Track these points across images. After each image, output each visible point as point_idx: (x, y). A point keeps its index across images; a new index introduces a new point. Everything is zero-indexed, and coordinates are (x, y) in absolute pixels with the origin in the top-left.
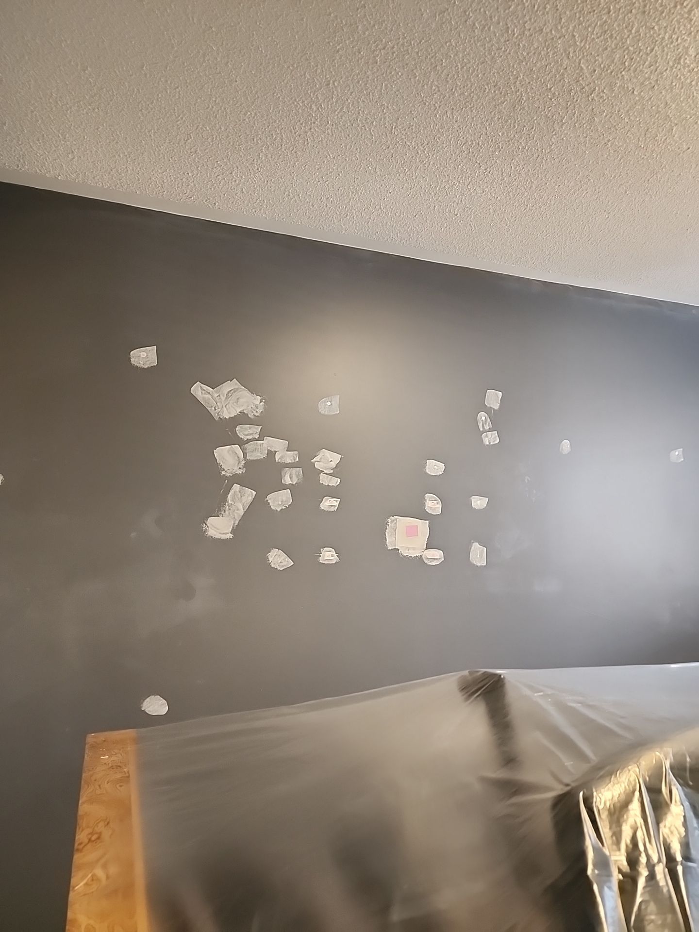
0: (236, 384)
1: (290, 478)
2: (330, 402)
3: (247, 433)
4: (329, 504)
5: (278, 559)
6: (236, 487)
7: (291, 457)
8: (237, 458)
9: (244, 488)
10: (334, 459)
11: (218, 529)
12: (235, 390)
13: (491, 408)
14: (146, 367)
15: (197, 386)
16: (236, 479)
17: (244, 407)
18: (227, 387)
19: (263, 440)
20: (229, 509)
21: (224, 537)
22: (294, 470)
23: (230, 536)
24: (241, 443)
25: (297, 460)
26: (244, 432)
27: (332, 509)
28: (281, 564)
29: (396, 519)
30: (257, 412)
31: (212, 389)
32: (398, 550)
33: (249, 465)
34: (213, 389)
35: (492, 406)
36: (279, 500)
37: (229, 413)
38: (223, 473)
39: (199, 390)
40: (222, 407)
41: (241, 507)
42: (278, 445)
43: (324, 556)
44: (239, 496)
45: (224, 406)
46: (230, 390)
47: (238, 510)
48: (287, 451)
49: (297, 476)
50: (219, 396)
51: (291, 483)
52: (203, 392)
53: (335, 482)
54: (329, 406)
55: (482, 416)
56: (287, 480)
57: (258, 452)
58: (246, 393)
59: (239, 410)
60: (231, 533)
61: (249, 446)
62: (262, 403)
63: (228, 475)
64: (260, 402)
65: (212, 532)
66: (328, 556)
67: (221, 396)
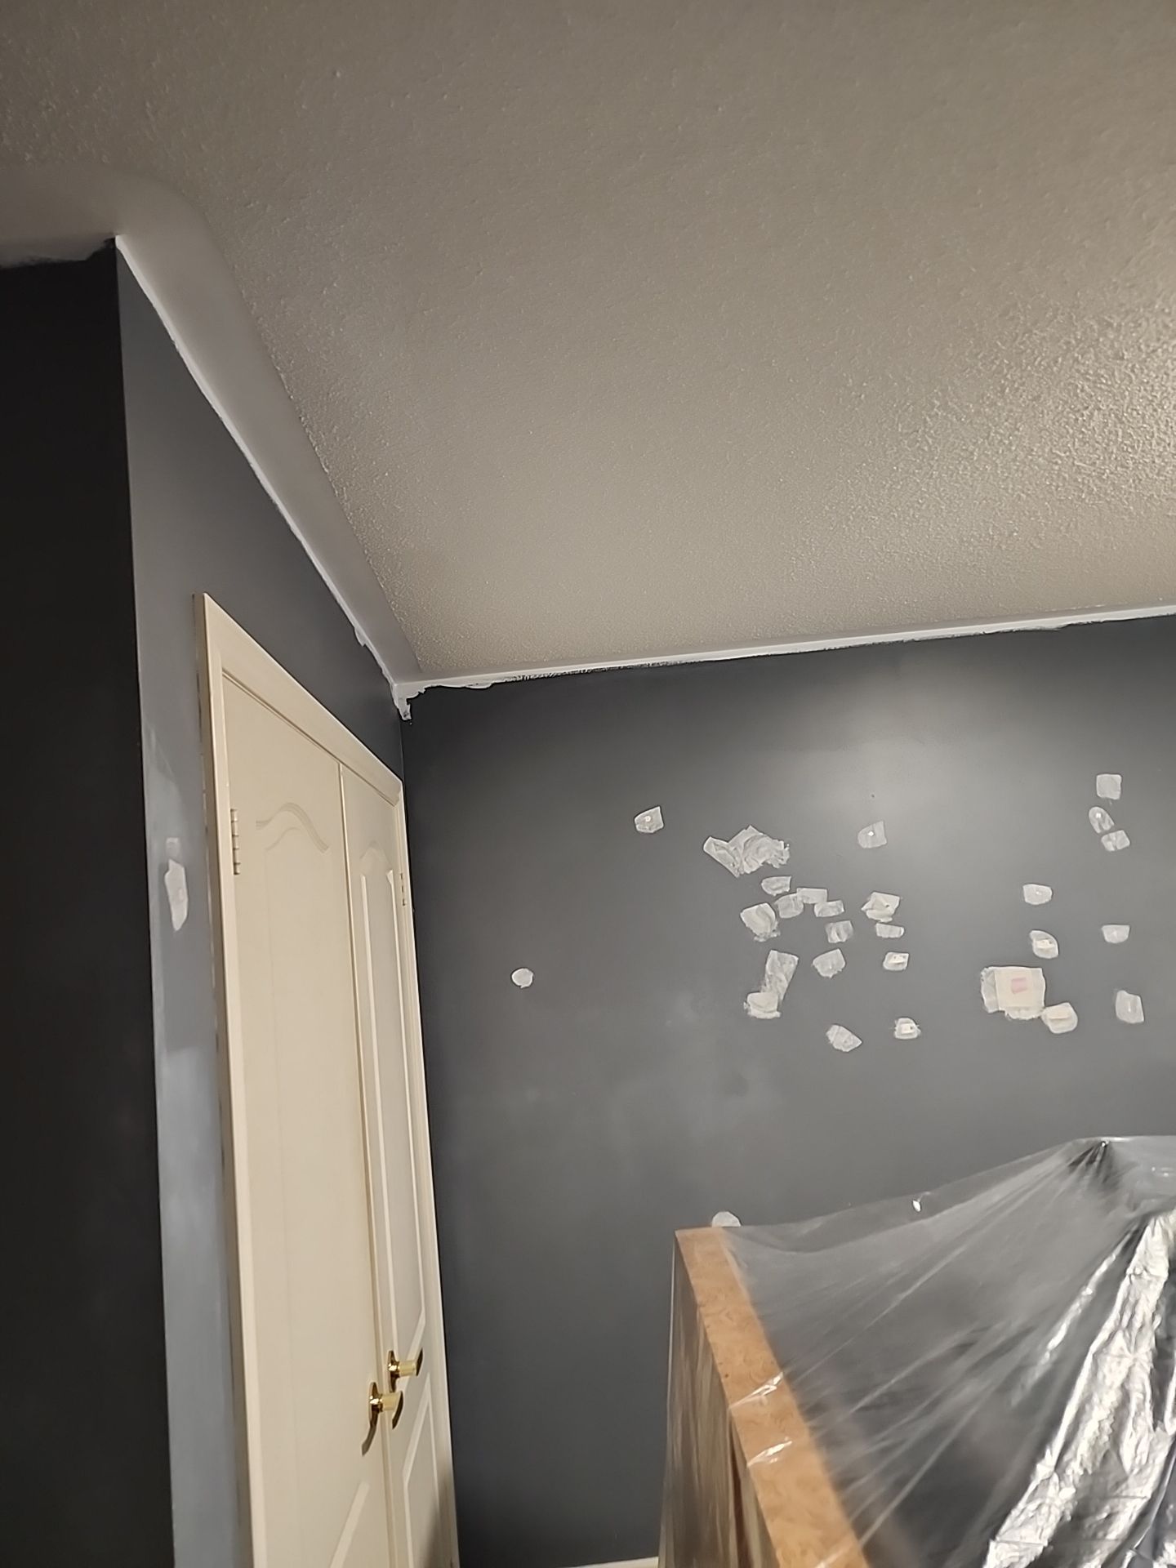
0: (753, 832)
1: (838, 934)
2: (873, 831)
3: (774, 887)
4: (896, 961)
5: (841, 1038)
6: (774, 954)
7: (834, 908)
8: (767, 919)
9: (783, 954)
10: (891, 902)
11: (761, 1007)
12: (753, 839)
13: (1108, 799)
14: (652, 831)
15: (710, 843)
16: (772, 944)
17: (767, 857)
18: (744, 836)
19: (795, 892)
20: (770, 982)
21: (770, 1016)
22: (841, 925)
23: (777, 1014)
24: (771, 900)
25: (843, 910)
26: (772, 886)
27: (901, 968)
28: (846, 1045)
29: (992, 971)
30: (782, 860)
31: (725, 843)
32: (1004, 1012)
33: (783, 924)
34: (728, 842)
35: (1109, 796)
36: (829, 964)
37: (751, 867)
38: (756, 938)
39: (713, 847)
40: (741, 862)
41: (783, 978)
42: (815, 896)
43: (900, 1029)
44: (779, 965)
45: (743, 859)
46: (747, 839)
47: (781, 981)
48: (828, 901)
49: (846, 931)
50: (735, 849)
51: (839, 940)
52: (718, 848)
53: (898, 932)
54: (871, 837)
55: (1097, 813)
56: (834, 938)
57: (791, 908)
58: (767, 840)
59: (761, 862)
60: (778, 1010)
61: (780, 903)
62: (787, 849)
63: (761, 940)
64: (785, 847)
65: (754, 1012)
66: (906, 1029)
67: (739, 849)
